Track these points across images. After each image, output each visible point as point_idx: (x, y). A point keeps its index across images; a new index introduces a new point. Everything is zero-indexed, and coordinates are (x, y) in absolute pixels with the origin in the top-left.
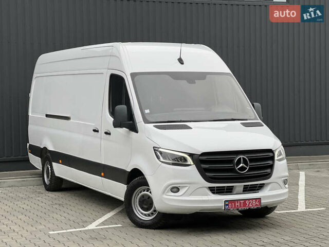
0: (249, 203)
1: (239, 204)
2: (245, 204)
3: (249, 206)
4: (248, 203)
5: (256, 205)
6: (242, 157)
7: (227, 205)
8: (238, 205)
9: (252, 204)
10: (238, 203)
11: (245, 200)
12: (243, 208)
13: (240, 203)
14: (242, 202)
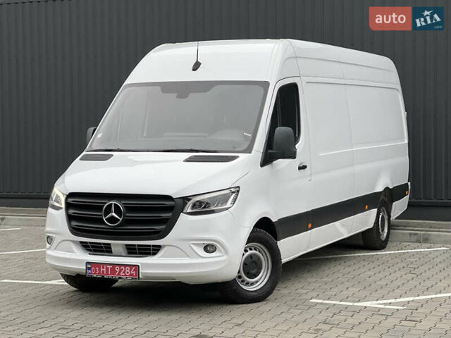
0: (121, 270)
1: (105, 270)
2: (113, 271)
3: (119, 274)
4: (118, 270)
5: (131, 275)
6: (113, 202)
7: (89, 269)
8: (103, 271)
9: (124, 272)
10: (103, 268)
11: (114, 265)
12: (110, 276)
13: (107, 268)
14: (110, 267)
